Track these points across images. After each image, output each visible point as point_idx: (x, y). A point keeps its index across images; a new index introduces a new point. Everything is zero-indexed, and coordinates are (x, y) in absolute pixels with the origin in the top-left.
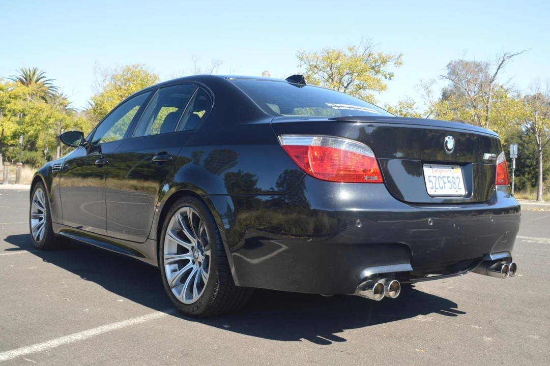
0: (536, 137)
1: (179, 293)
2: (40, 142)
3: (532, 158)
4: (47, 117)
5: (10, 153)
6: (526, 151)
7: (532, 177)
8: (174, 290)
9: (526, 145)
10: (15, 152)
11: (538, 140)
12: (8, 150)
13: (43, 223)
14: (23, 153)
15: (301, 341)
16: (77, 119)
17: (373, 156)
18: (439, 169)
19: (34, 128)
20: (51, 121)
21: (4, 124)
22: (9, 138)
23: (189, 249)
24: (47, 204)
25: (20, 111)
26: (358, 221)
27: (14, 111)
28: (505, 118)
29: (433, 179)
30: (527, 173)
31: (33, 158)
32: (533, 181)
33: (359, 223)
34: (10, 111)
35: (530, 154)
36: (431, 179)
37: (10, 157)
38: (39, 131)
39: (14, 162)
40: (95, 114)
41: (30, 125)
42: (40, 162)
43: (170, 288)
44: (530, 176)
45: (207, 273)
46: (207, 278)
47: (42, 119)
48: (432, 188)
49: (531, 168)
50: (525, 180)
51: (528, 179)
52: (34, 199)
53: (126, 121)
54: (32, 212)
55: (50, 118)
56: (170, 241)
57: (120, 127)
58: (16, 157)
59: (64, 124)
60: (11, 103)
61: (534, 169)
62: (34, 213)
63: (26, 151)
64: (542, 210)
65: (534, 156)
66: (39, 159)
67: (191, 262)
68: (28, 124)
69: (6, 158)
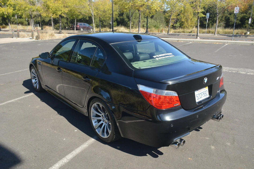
0: (216, 10)
1: (99, 132)
2: (24, 16)
3: (213, 14)
4: (25, 7)
5: (12, 20)
6: (211, 11)
7: (212, 22)
8: (96, 130)
9: (211, 9)
10: (14, 19)
11: (217, 11)
12: (11, 19)
13: (37, 82)
14: (17, 19)
15: (147, 156)
16: (37, 8)
17: (177, 96)
18: (200, 90)
19: (20, 12)
20: (27, 9)
21: (8, 10)
22: (11, 16)
23: (101, 116)
24: (37, 76)
25: (13, 4)
26: (172, 124)
27: (11, 4)
28: (206, 3)
29: (198, 95)
30: (210, 20)
31: (22, 21)
32: (212, 23)
33: (172, 125)
34: (9, 5)
35: (212, 12)
36: (197, 96)
37: (13, 21)
38: (23, 13)
39: (15, 23)
40: (44, 6)
41: (19, 11)
42: (25, 23)
43: (95, 129)
44: (211, 21)
45: (110, 130)
46: (110, 132)
47: (23, 8)
48: (197, 99)
49: (212, 18)
50: (209, 23)
51: (210, 22)
52: (32, 72)
53: (57, 9)
54: (32, 77)
55: (26, 8)
56: (93, 112)
57: (55, 11)
58: (15, 21)
59: (32, 10)
60: (9, 1)
61: (213, 18)
62: (33, 77)
63: (19, 19)
64: (218, 43)
65: (213, 13)
66: (24, 21)
67: (102, 121)
68: (17, 10)
69: (11, 22)
